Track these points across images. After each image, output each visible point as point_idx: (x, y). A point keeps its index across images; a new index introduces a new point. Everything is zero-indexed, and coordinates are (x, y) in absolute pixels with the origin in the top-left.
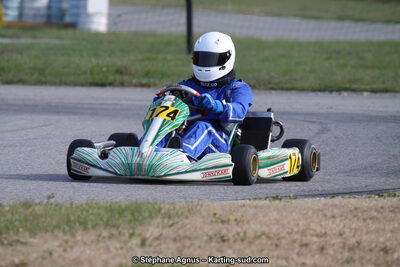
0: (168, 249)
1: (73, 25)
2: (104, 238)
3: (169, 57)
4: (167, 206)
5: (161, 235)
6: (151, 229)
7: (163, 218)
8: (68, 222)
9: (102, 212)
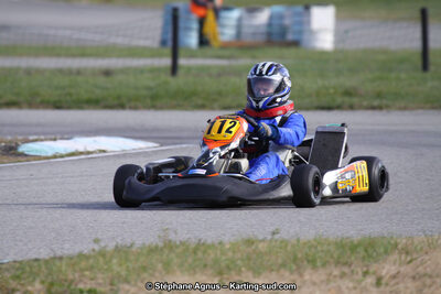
0: (407, 288)
1: (296, 44)
2: (335, 276)
3: (403, 76)
4: (404, 241)
5: (398, 273)
6: (387, 267)
7: (400, 253)
8: (295, 260)
9: (332, 248)
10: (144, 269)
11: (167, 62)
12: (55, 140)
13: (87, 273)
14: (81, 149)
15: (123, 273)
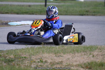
10: (37, 52)
11: (44, 4)
12: (17, 21)
13: (24, 53)
14: (23, 24)
15: (33, 53)
